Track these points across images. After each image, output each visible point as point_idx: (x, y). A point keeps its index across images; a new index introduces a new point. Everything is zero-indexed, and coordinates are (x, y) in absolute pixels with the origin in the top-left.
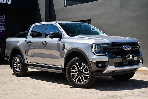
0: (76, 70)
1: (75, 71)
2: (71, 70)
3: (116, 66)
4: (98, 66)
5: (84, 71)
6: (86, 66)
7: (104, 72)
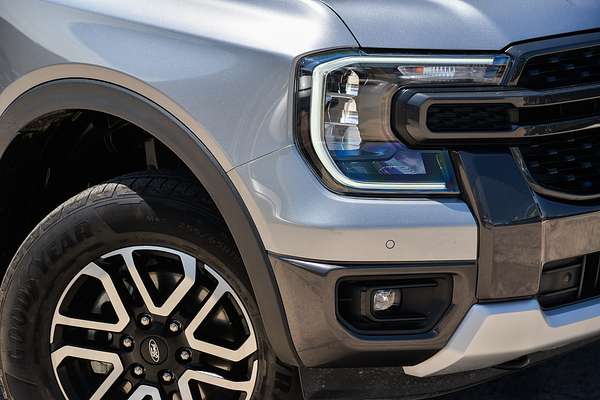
0: (113, 318)
1: (103, 334)
2: (59, 319)
3: (550, 304)
4: (364, 311)
5: (198, 335)
6: (223, 287)
7: (421, 370)
